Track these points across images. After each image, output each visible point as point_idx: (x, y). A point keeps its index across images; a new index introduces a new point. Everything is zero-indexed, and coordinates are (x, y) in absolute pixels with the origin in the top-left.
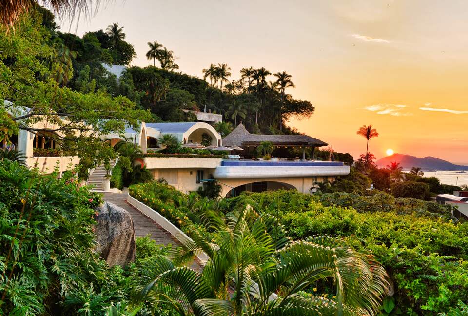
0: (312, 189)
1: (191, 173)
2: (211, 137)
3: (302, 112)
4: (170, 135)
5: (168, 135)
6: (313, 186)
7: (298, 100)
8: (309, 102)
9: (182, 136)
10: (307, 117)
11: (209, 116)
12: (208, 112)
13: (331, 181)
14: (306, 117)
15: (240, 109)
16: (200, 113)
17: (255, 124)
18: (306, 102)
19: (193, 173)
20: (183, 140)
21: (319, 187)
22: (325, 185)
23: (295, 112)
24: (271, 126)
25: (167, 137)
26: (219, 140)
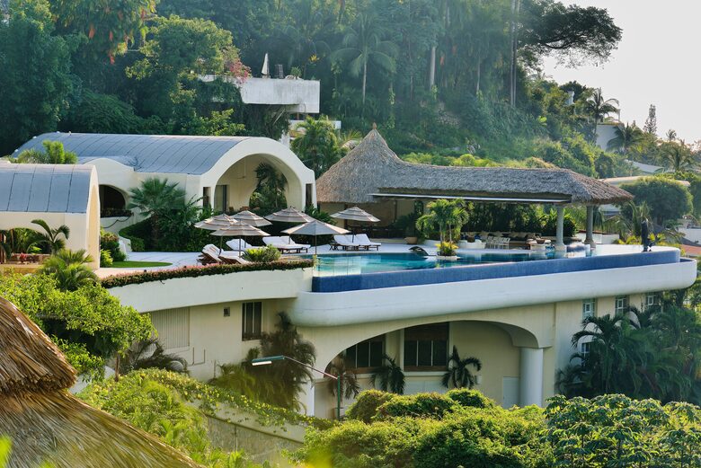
0: (578, 336)
1: (227, 313)
2: (283, 176)
3: (581, 43)
4: (162, 181)
5: (157, 182)
6: (580, 330)
7: (566, 6)
8: (603, 12)
9: (198, 182)
10: (598, 59)
11: (279, 90)
12: (273, 74)
13: (639, 309)
14: (592, 60)
15: (378, 42)
16: (250, 80)
17: (427, 88)
18: (593, 10)
19: (231, 312)
20: (201, 194)
21: (599, 331)
22: (618, 324)
23: (560, 43)
24: (479, 92)
25: (154, 189)
26: (309, 187)
